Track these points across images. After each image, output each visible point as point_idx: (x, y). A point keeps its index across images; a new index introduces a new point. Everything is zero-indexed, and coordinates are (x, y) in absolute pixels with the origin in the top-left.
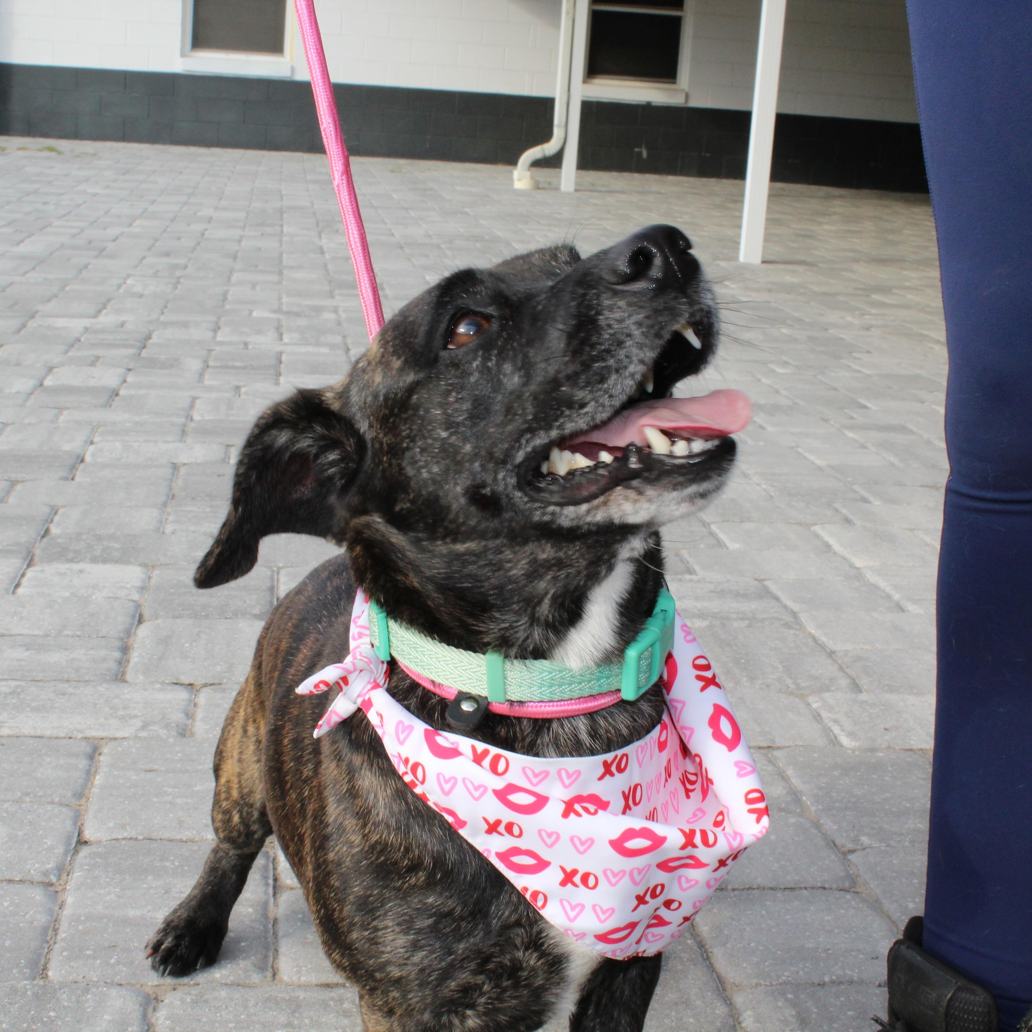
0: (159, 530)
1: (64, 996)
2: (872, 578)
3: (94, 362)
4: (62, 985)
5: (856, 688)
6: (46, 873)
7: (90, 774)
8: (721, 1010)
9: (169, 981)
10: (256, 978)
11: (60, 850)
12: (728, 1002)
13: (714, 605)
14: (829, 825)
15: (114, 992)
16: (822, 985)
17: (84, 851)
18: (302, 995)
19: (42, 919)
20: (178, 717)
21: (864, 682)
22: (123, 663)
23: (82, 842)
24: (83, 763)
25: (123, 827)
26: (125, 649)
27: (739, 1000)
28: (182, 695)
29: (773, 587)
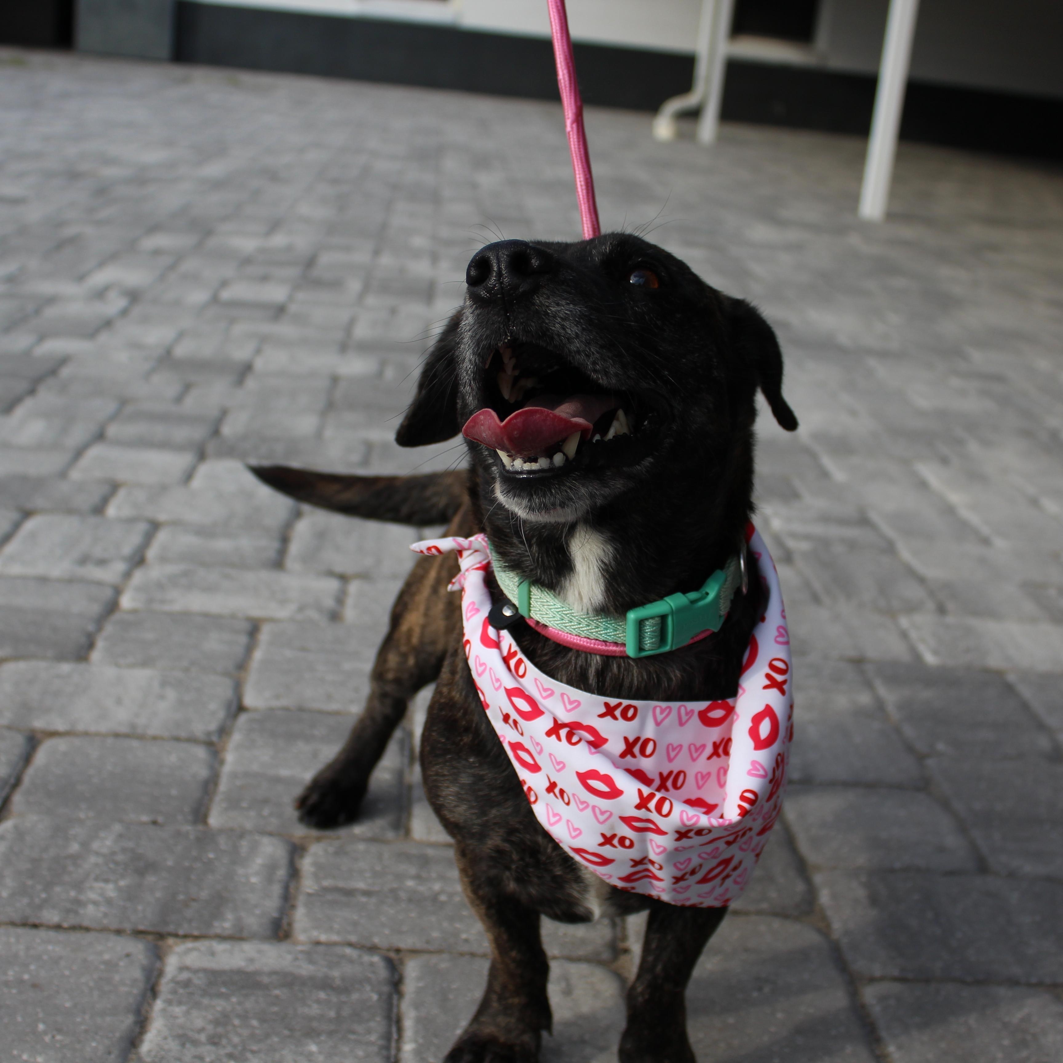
0: (319, 434)
1: (223, 842)
2: (965, 513)
3: (265, 279)
4: (221, 831)
5: (941, 610)
6: (209, 734)
7: (250, 649)
8: (800, 887)
9: (314, 833)
10: (390, 835)
11: (221, 714)
12: (808, 880)
13: (818, 530)
14: (909, 731)
15: (266, 840)
16: (892, 871)
17: (243, 718)
18: (430, 852)
19: (203, 773)
20: (329, 603)
21: (950, 606)
22: (282, 552)
23: (241, 709)
24: (243, 639)
25: (277, 697)
26: (285, 540)
27: (818, 879)
28: (333, 585)
29: (874, 516)
